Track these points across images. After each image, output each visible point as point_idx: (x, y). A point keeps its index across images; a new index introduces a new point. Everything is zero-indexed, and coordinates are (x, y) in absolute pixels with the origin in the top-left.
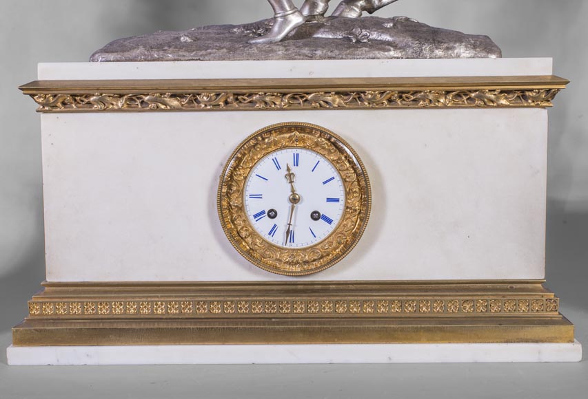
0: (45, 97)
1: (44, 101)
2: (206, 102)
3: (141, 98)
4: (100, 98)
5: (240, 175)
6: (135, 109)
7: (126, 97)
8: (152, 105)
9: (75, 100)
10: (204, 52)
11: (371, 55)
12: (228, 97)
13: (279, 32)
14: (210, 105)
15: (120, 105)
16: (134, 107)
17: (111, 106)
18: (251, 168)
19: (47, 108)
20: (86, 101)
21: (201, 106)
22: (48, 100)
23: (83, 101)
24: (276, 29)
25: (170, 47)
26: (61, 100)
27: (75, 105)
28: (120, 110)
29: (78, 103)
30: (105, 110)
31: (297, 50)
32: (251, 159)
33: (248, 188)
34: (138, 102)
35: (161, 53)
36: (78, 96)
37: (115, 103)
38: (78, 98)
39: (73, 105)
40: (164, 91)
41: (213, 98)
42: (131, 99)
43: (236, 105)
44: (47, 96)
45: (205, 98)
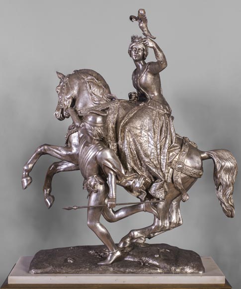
10: (78, 270)
11: (149, 272)
13: (110, 260)
24: (109, 258)
25: (64, 267)
31: (118, 269)
35: (60, 270)
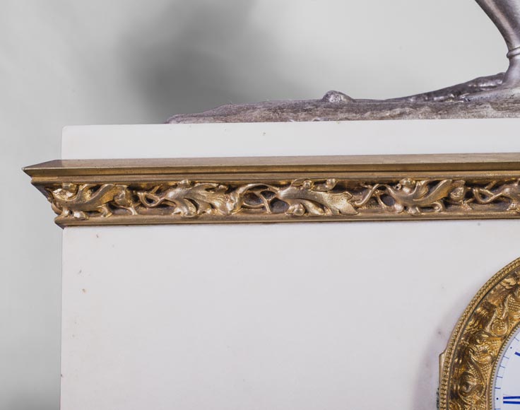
0: (77, 191)
1: (75, 199)
2: (407, 198)
3: (272, 193)
4: (188, 193)
5: (485, 352)
6: (259, 216)
7: (241, 190)
8: (294, 208)
9: (136, 199)
12: (453, 189)
14: (414, 207)
15: (229, 206)
16: (258, 213)
17: (209, 211)
18: (505, 338)
19: (77, 215)
20: (159, 199)
21: (394, 210)
22: (82, 198)
23: (150, 201)
26: (107, 198)
27: (136, 208)
28: (228, 219)
29: (142, 205)
30: (196, 218)
32: (506, 320)
33: (499, 383)
34: (265, 202)
36: (142, 190)
37: (217, 204)
38: (141, 194)
39: (132, 209)
40: (321, 177)
41: (423, 192)
42: (251, 196)
43: (466, 206)
44: (81, 188)
45: (406, 190)
